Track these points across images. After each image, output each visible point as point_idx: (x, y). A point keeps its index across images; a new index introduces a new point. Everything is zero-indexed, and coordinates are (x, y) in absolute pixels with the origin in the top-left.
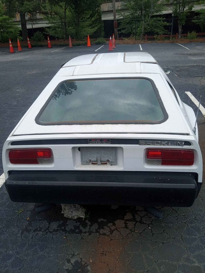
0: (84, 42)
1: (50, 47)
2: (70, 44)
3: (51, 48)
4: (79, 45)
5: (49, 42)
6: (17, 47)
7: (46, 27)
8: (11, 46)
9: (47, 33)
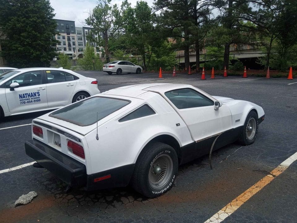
0: (285, 74)
1: (246, 76)
2: (268, 75)
3: (246, 78)
4: (280, 77)
5: (245, 72)
6: (211, 74)
7: (259, 57)
8: (203, 73)
9: (259, 62)
